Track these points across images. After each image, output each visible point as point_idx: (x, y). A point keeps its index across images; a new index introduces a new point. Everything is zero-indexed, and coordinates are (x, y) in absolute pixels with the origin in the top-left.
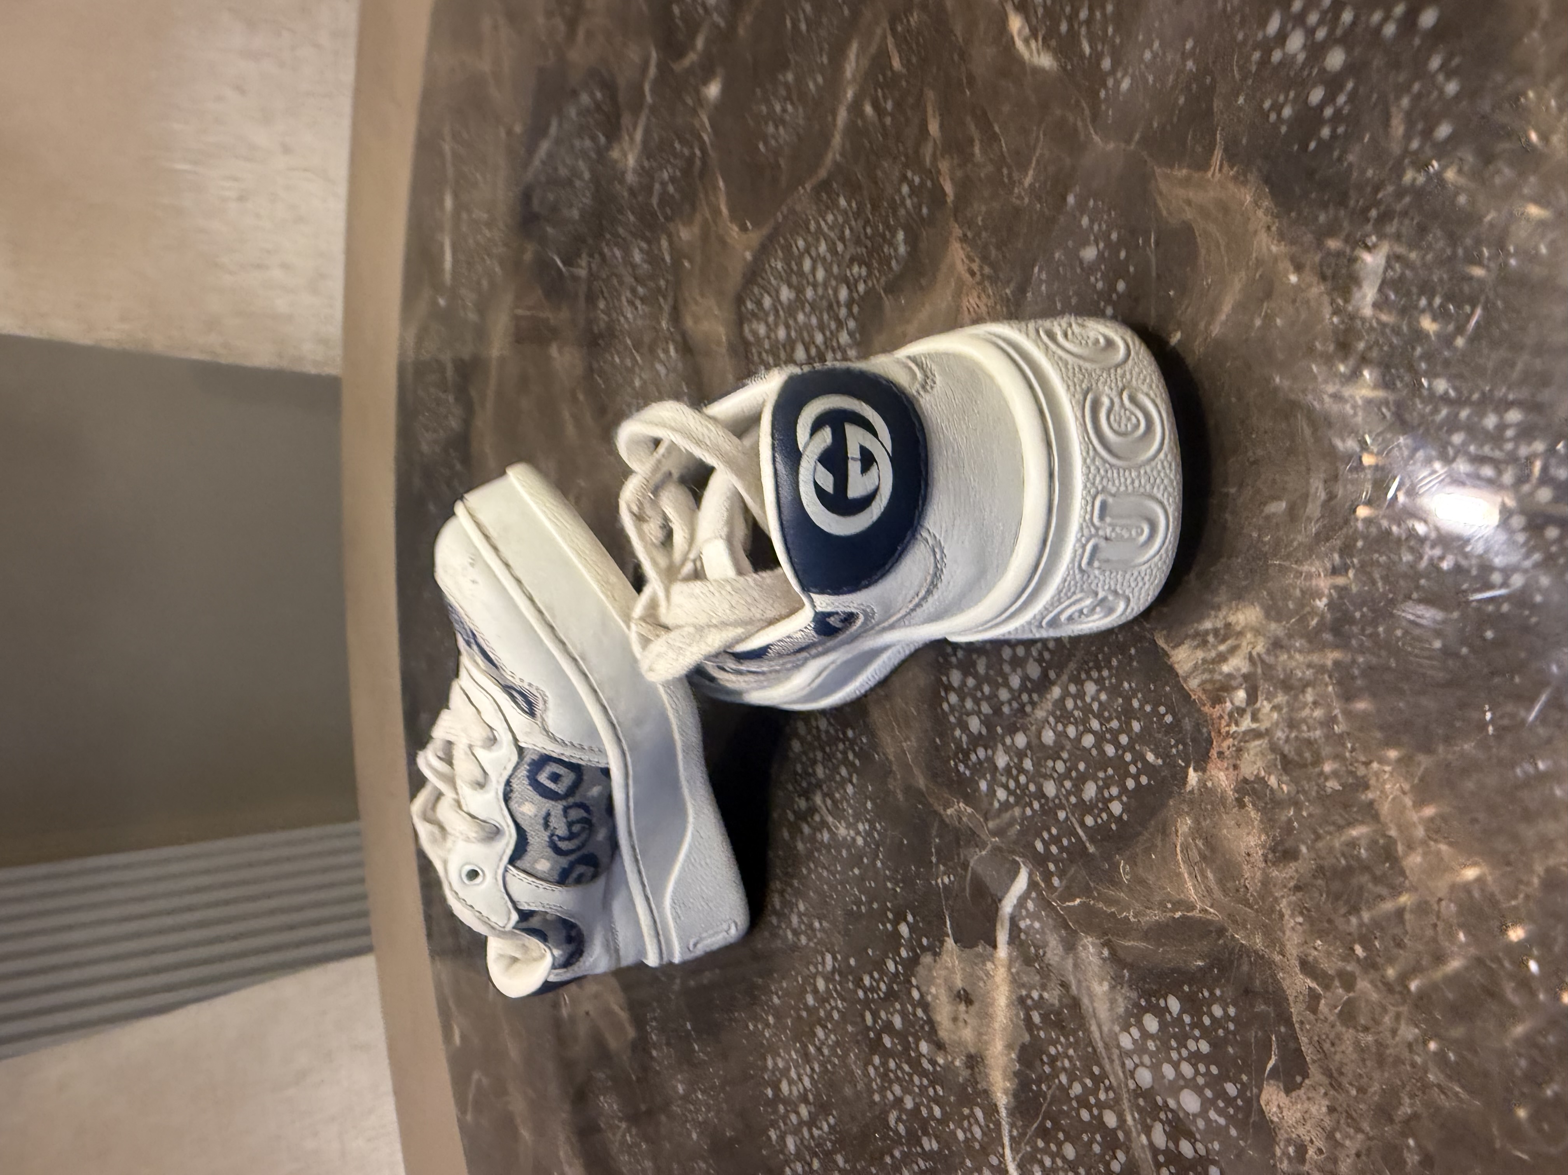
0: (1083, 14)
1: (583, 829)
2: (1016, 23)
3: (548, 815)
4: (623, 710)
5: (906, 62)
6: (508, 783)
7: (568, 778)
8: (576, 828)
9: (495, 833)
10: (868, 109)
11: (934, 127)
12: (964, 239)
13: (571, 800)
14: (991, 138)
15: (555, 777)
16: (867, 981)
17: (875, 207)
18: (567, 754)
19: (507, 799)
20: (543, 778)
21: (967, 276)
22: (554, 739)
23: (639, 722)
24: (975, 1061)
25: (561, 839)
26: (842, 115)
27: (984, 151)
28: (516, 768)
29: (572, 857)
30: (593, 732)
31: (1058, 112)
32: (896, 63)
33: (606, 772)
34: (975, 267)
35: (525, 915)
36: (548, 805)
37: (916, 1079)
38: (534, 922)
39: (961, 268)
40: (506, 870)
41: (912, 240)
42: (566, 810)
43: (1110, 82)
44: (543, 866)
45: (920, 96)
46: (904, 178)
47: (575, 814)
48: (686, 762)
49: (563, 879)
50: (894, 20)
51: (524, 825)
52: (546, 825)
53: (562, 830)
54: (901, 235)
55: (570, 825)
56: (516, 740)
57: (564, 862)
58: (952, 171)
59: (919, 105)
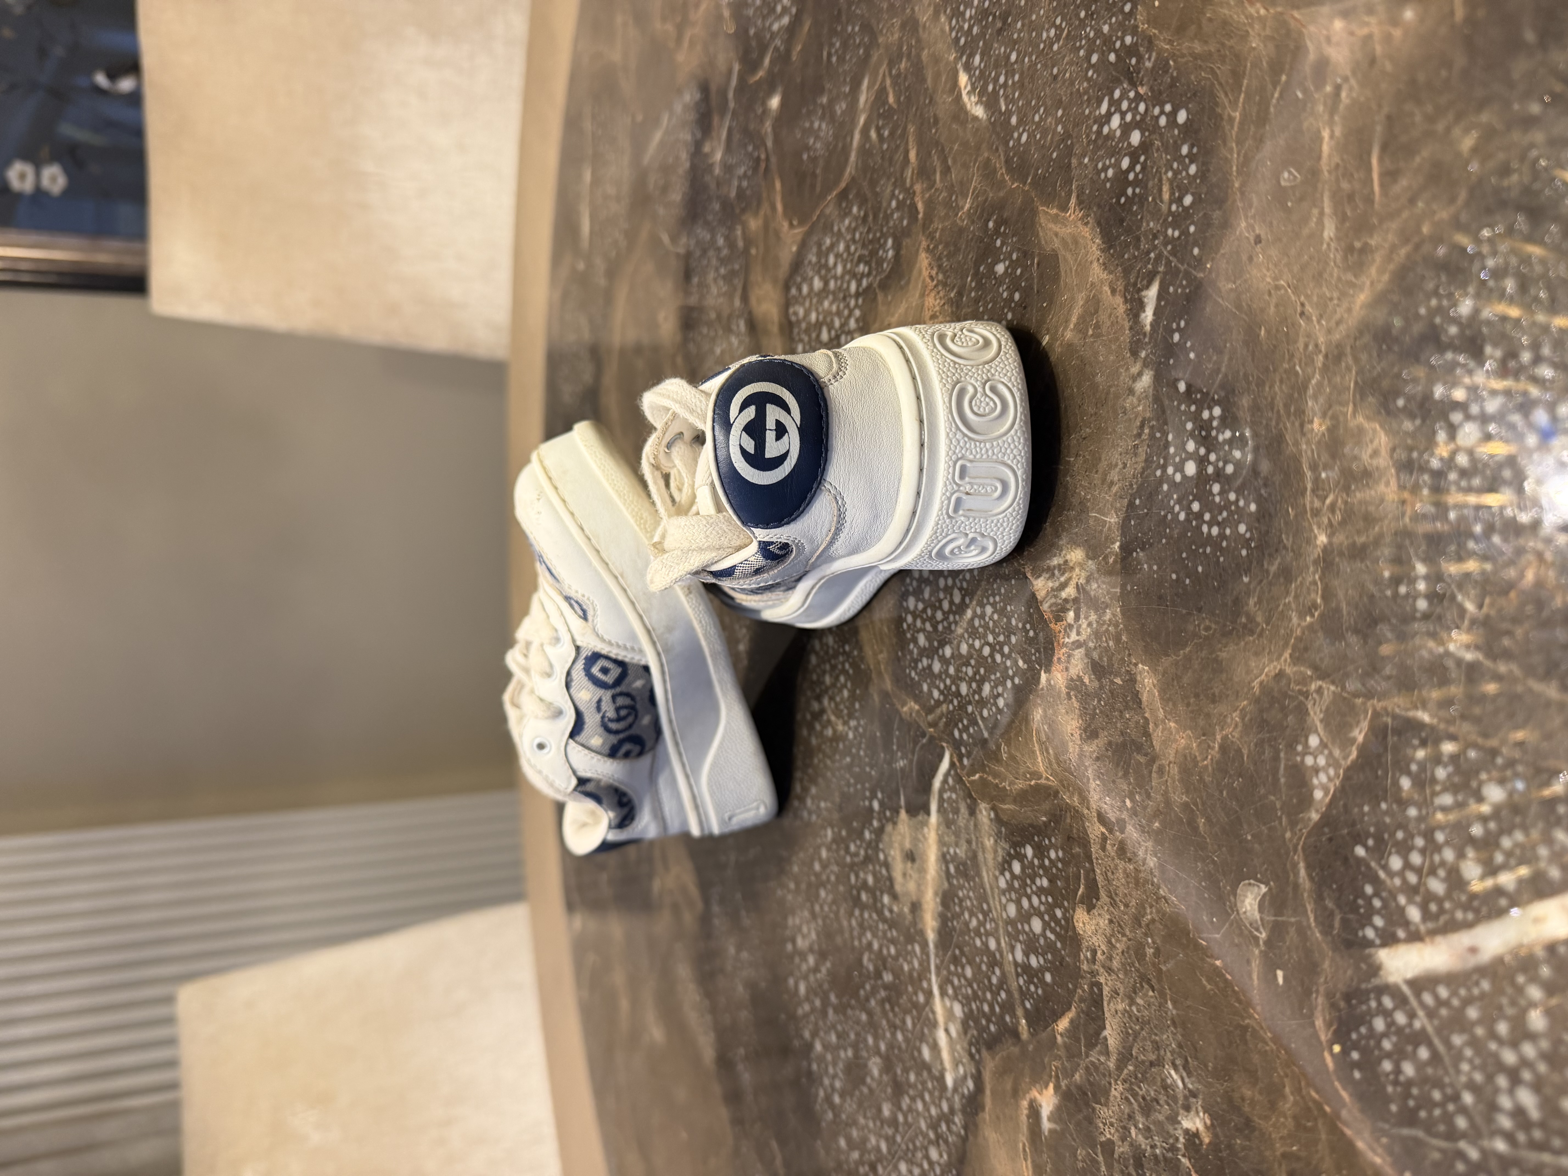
0: (1002, 79)
1: (628, 715)
2: (963, 79)
3: (599, 702)
4: (656, 619)
5: (898, 100)
6: (569, 674)
7: (615, 672)
8: (623, 713)
9: (559, 713)
10: (873, 134)
11: (912, 155)
12: (928, 250)
13: (618, 690)
14: (946, 170)
15: (605, 671)
16: (853, 848)
17: (875, 217)
18: (614, 653)
19: (568, 686)
20: (595, 670)
21: (928, 280)
22: (603, 640)
23: (670, 629)
24: (916, 907)
25: (611, 720)
26: (857, 137)
27: (941, 180)
28: (574, 662)
29: (622, 736)
30: (634, 637)
31: (986, 155)
32: (891, 99)
33: (646, 669)
34: (934, 273)
35: (582, 782)
36: (600, 692)
37: (881, 926)
38: (589, 787)
39: (925, 273)
40: (567, 744)
41: (897, 247)
42: (614, 698)
43: (1016, 135)
44: (597, 741)
45: (905, 129)
46: (893, 196)
47: (621, 701)
48: (715, 665)
49: (613, 753)
50: (891, 64)
51: (582, 708)
52: (599, 708)
53: (611, 714)
54: (890, 242)
55: (618, 710)
56: (574, 641)
57: (614, 739)
58: (923, 192)
59: (904, 135)
